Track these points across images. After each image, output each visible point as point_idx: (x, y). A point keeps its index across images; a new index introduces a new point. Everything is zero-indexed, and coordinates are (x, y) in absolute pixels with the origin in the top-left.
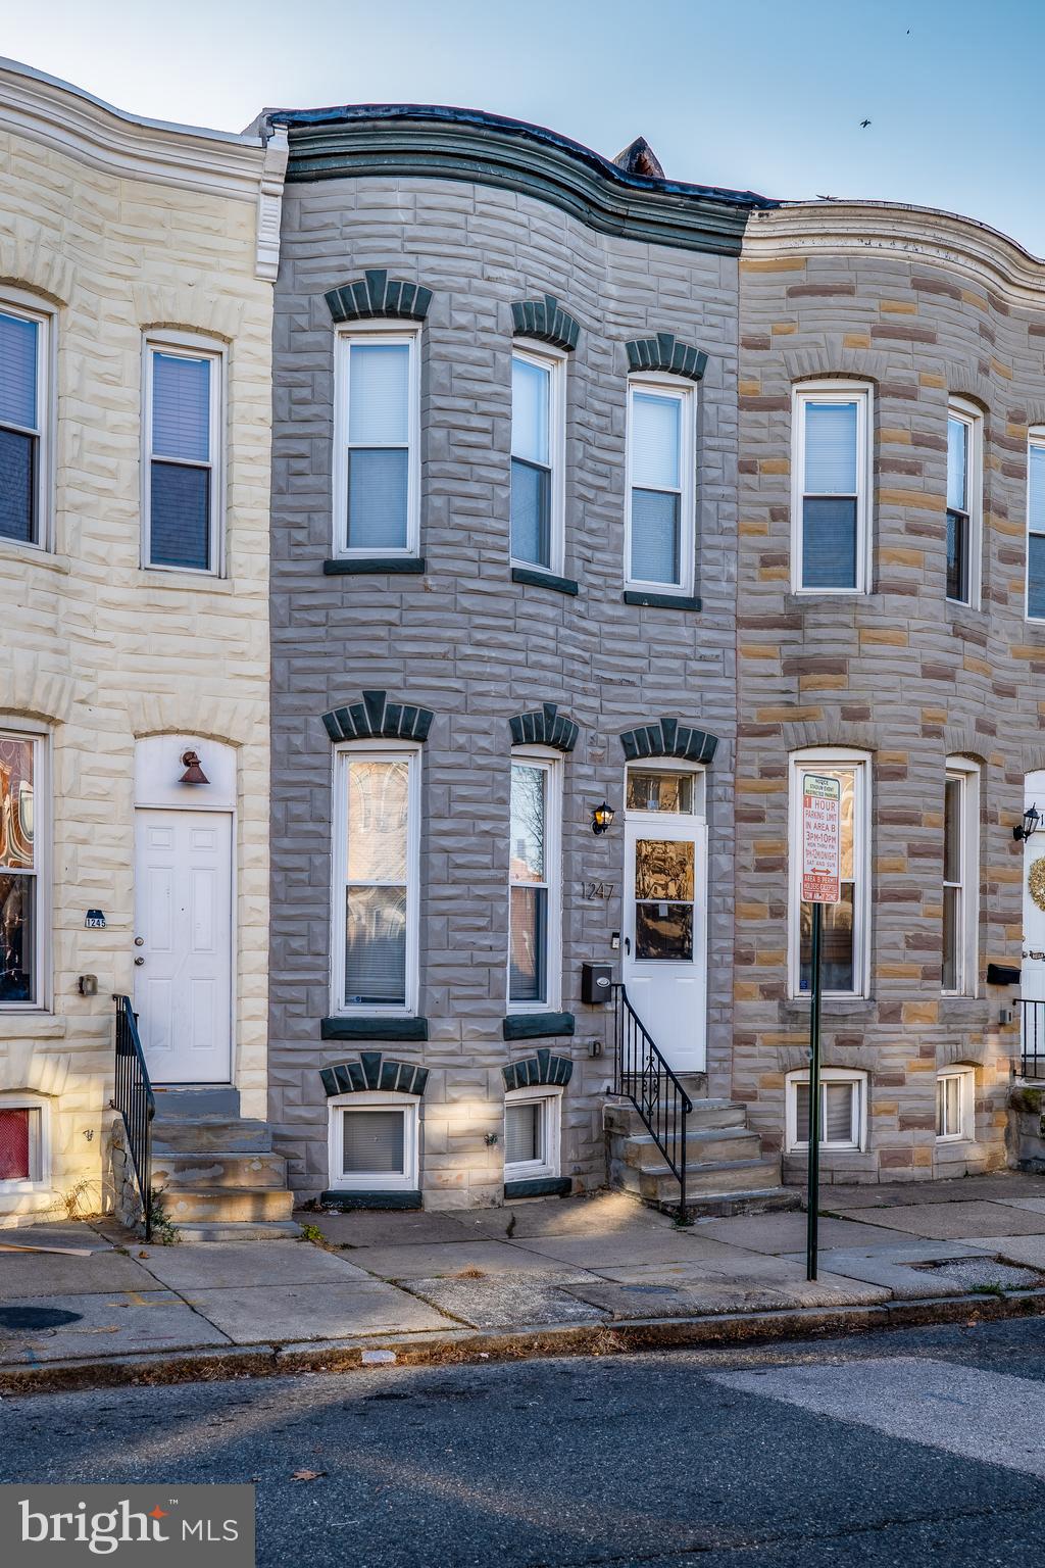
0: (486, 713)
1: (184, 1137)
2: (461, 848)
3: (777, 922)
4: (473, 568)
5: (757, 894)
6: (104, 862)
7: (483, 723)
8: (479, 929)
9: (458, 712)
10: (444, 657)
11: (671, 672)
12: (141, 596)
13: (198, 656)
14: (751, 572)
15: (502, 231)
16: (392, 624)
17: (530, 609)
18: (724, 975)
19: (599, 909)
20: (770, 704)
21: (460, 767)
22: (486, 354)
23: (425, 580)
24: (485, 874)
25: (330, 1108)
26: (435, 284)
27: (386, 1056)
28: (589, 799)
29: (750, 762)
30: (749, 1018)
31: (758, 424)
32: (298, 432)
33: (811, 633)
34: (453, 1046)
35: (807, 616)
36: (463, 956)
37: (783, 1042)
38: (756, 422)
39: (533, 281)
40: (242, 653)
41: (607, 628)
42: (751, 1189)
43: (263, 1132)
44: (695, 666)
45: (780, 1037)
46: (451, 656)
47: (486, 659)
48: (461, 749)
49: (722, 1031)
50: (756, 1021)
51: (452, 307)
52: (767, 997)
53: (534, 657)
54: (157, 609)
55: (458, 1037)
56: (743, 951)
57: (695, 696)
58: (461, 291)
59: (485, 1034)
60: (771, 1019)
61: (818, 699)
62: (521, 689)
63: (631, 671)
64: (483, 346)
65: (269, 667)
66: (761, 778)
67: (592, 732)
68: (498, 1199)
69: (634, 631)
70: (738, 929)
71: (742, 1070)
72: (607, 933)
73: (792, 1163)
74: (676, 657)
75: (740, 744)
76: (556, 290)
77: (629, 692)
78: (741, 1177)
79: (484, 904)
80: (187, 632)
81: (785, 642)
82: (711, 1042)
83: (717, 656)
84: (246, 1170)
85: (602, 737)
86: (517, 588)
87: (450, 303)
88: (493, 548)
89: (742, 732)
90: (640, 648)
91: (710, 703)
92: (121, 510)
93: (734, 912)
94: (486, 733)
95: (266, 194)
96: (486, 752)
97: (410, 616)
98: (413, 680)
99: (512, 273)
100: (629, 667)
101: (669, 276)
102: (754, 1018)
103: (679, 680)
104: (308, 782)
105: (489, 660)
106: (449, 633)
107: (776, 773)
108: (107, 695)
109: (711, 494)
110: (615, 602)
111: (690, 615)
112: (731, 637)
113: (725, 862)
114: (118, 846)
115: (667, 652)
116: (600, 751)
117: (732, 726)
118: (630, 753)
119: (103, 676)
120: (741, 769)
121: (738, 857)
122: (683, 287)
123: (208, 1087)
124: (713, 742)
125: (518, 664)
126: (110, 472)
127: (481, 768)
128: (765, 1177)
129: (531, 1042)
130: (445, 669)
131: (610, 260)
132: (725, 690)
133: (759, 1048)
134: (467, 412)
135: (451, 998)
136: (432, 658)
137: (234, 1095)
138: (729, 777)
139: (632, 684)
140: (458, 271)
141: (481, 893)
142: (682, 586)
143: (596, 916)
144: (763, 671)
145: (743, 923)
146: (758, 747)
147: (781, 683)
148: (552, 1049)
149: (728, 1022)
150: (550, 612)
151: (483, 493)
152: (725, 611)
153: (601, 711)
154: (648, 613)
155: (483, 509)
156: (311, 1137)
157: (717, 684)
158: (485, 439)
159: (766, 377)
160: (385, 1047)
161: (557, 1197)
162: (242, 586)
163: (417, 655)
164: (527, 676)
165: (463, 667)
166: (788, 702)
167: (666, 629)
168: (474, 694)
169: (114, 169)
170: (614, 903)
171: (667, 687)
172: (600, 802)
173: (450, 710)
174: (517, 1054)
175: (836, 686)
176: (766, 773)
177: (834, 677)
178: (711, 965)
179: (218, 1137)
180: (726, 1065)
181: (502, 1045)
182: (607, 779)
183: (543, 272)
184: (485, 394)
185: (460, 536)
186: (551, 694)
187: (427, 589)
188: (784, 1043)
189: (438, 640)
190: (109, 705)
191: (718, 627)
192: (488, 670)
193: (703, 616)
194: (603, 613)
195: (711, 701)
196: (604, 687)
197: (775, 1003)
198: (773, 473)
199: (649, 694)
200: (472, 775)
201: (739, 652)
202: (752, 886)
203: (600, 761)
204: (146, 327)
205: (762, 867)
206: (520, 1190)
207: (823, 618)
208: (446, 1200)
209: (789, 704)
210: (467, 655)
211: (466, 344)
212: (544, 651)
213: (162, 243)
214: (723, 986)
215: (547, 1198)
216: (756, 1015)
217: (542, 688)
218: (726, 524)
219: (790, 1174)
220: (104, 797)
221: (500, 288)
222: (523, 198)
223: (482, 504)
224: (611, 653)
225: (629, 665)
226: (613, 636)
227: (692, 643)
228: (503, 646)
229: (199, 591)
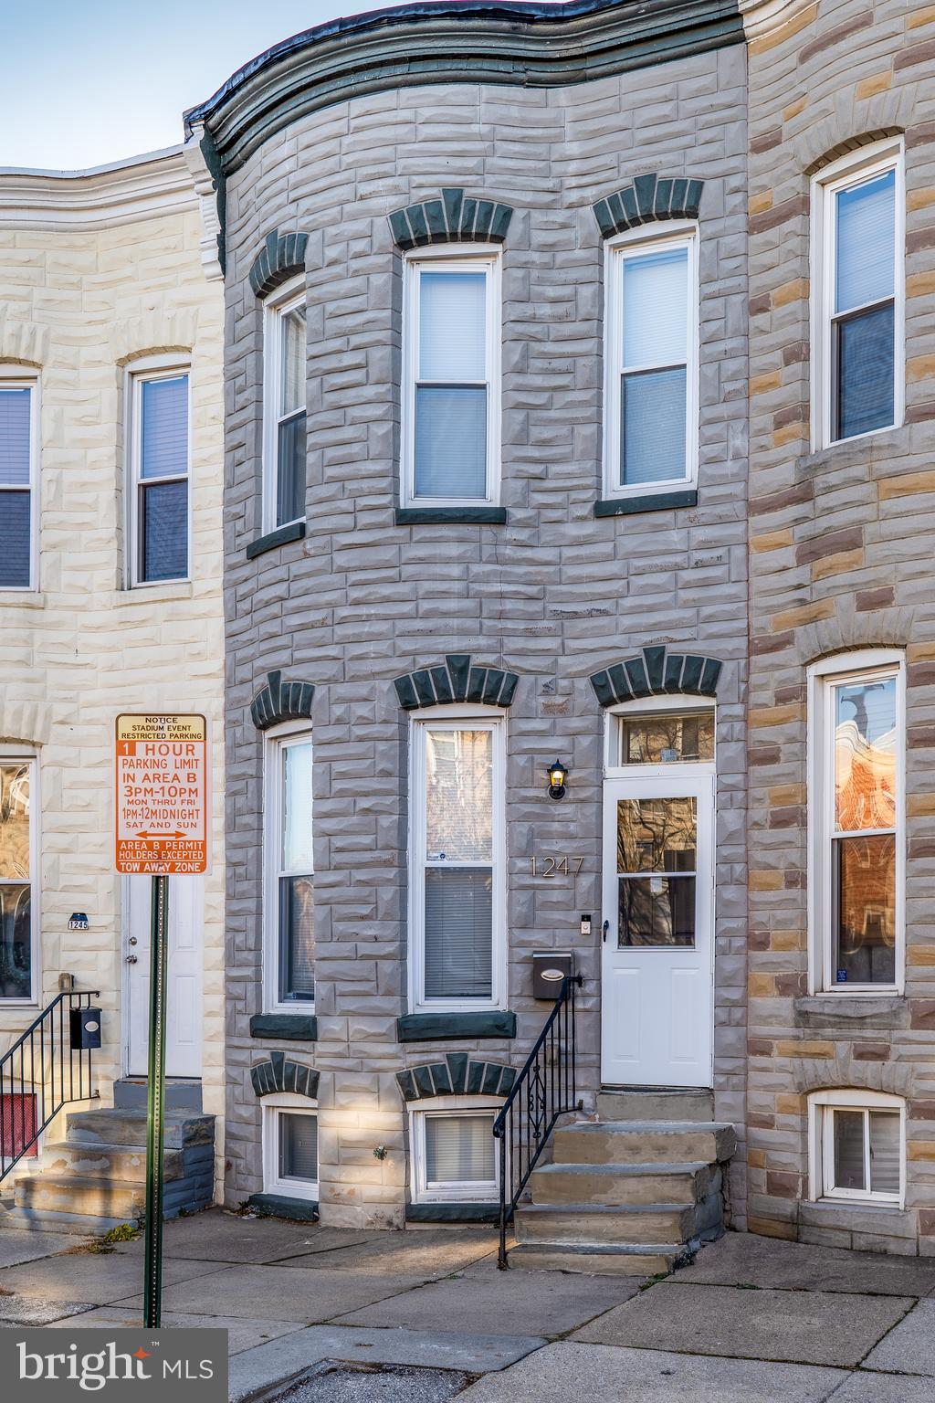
0: (366, 677)
1: (111, 1129)
2: (341, 830)
3: (795, 892)
4: (347, 521)
5: (770, 857)
6: (87, 868)
7: (362, 689)
8: (363, 918)
9: (336, 681)
10: (323, 624)
11: (658, 589)
12: (115, 615)
13: (162, 663)
14: (763, 440)
15: (379, 139)
16: (283, 599)
17: (422, 551)
18: (733, 964)
19: (561, 887)
20: (783, 606)
21: (339, 741)
22: (358, 282)
23: (304, 546)
24: (367, 856)
25: (264, 1108)
26: (309, 226)
27: (288, 1055)
28: (539, 758)
29: (763, 687)
30: (765, 1020)
31: (770, 246)
32: (237, 421)
33: (822, 501)
34: (339, 1048)
35: (816, 480)
36: (346, 948)
37: (796, 1053)
38: (767, 243)
39: (418, 180)
40: (199, 654)
41: (569, 552)
42: (639, 1242)
43: (174, 1129)
44: (689, 575)
45: (792, 1046)
46: (329, 622)
47: (364, 618)
48: (339, 721)
49: (731, 1035)
50: (771, 1024)
51: (324, 244)
52: (783, 993)
53: (425, 605)
54: (128, 625)
55: (345, 1038)
56: (757, 932)
57: (689, 613)
58: (334, 223)
59: (374, 1035)
60: (783, 1022)
61: (829, 589)
62: (407, 645)
63: (604, 597)
64: (356, 274)
65: (223, 663)
66: (776, 705)
67: (547, 679)
68: (396, 1221)
69: (606, 548)
70: (750, 905)
71: (757, 1088)
72: (574, 916)
73: (808, 1216)
74: (663, 570)
75: (752, 664)
76: (458, 179)
77: (601, 624)
78: (624, 1225)
79: (367, 890)
80: (153, 642)
81: (798, 521)
82: (721, 1052)
83: (720, 558)
84: (128, 1164)
85: (564, 683)
86: (403, 532)
87: (323, 241)
88: (370, 494)
89: (753, 649)
90: (614, 568)
91: (709, 619)
92: (98, 540)
93: (746, 882)
94: (366, 700)
95: (204, 195)
96: (365, 722)
97: (297, 587)
98: (298, 655)
99: (389, 182)
100: (600, 594)
101: (647, 103)
102: (769, 1020)
103: (667, 597)
104: (244, 774)
105: (368, 618)
106: (328, 597)
107: (793, 695)
108: (86, 714)
109: (710, 355)
110: (582, 519)
111: (682, 514)
112: (738, 529)
113: (733, 819)
114: (101, 853)
115: (650, 566)
116: (559, 700)
117: (741, 643)
118: (605, 697)
119: (85, 696)
120: (755, 698)
121: (750, 812)
122: (666, 109)
123: (179, 1081)
124: (715, 667)
125: (403, 617)
126: (89, 506)
127: (361, 739)
128: (658, 1229)
129: (435, 1045)
130: (323, 637)
131: (570, 114)
132: (731, 599)
133: (776, 1060)
134: (340, 352)
135: (337, 994)
136: (313, 627)
137: (197, 1090)
138: (738, 710)
139: (604, 613)
140: (332, 201)
141: (363, 878)
142: (688, 478)
143: (556, 896)
144: (776, 566)
145: (757, 896)
146: (772, 665)
147: (792, 578)
148: (470, 1053)
149: (738, 1025)
150: (454, 550)
151: (356, 435)
152: (729, 498)
153: (563, 651)
154: (624, 523)
155: (356, 453)
156: (246, 1137)
157: (718, 594)
158: (357, 376)
159: (779, 180)
160: (287, 1047)
161: (492, 1226)
162: (199, 587)
163: (300, 628)
164: (417, 628)
165: (340, 631)
166: (800, 600)
167: (651, 537)
168: (351, 659)
169: (87, 226)
170: (586, 881)
171: (651, 609)
172: (552, 760)
173: (328, 681)
174: (417, 1058)
175: (850, 566)
176: (782, 698)
177: (847, 554)
178: (721, 952)
179: (137, 1131)
180: (735, 1080)
181: (394, 1048)
182: (571, 732)
183: (439, 165)
184: (357, 325)
185: (333, 488)
186: (456, 644)
187: (306, 555)
188: (798, 1054)
189: (317, 607)
190: (90, 722)
191: (722, 521)
192: (366, 630)
193: (700, 510)
194: (563, 535)
195: (711, 616)
196: (567, 623)
197: (789, 1001)
198: (785, 302)
199: (626, 621)
200: (354, 748)
201: (751, 546)
202: (768, 847)
203: (561, 711)
204: (122, 363)
205: (779, 822)
206: (425, 1213)
207: (833, 478)
208: (338, 1216)
209: (802, 602)
210: (345, 617)
211: (339, 278)
212: (444, 595)
213: (129, 278)
214: (730, 978)
215: (472, 1226)
216: (771, 1016)
217: (442, 639)
218: (729, 387)
219: (806, 1229)
220: (87, 807)
221: (374, 203)
222: (406, 92)
223: (356, 448)
224: (577, 581)
225: (599, 591)
226: (577, 560)
227: (685, 548)
228: (386, 600)
229: (163, 601)
